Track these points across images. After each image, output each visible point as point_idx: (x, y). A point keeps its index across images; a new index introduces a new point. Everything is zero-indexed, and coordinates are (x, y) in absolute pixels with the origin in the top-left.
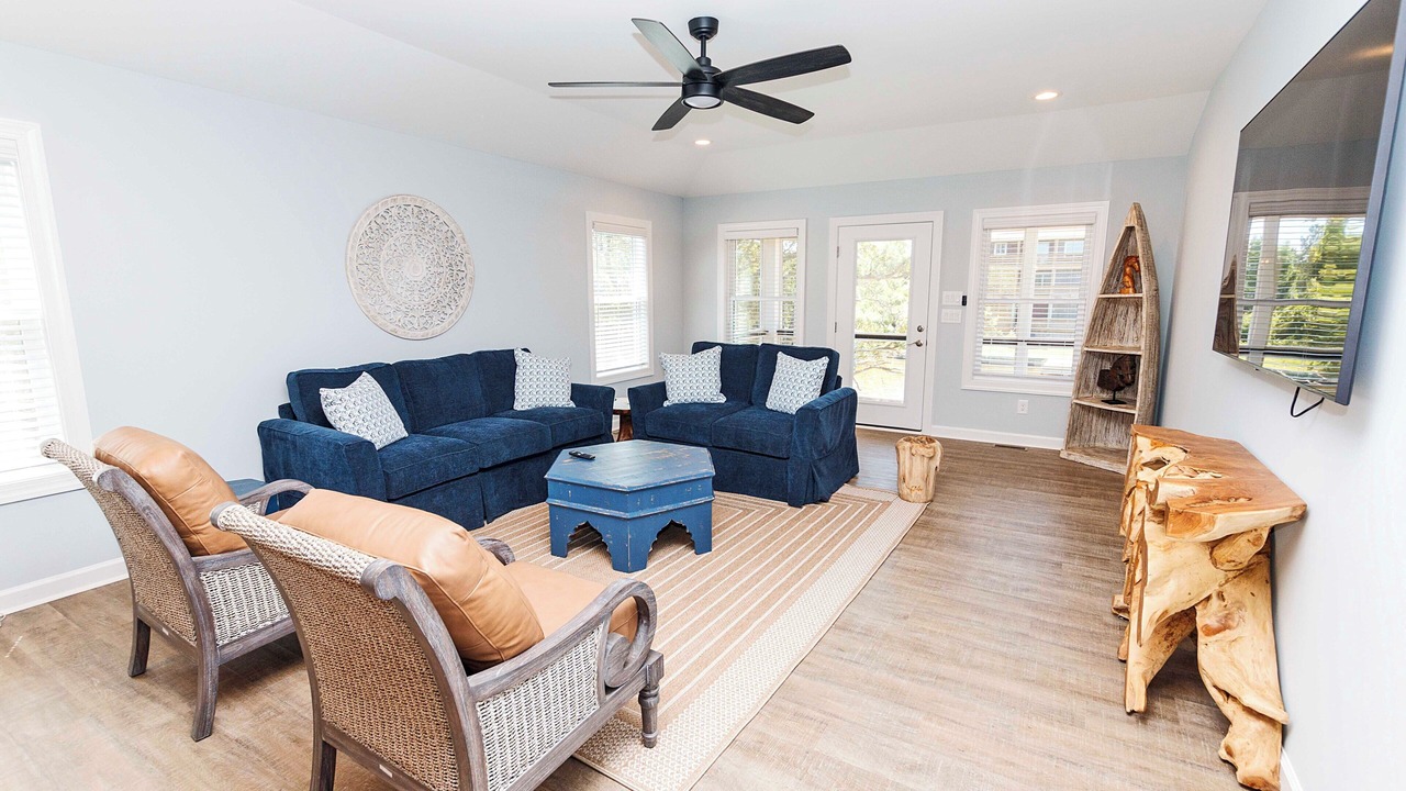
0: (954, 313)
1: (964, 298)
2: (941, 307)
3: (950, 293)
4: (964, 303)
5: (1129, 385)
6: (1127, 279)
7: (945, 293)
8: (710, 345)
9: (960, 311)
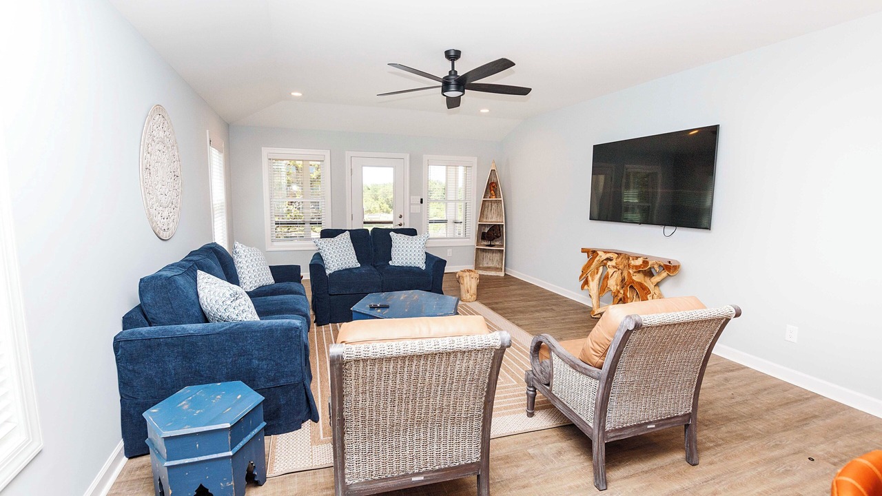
0: (417, 208)
1: (422, 199)
2: (410, 204)
3: (414, 197)
4: (422, 202)
5: (498, 237)
6: (492, 192)
7: (412, 197)
8: (343, 231)
9: (419, 206)
